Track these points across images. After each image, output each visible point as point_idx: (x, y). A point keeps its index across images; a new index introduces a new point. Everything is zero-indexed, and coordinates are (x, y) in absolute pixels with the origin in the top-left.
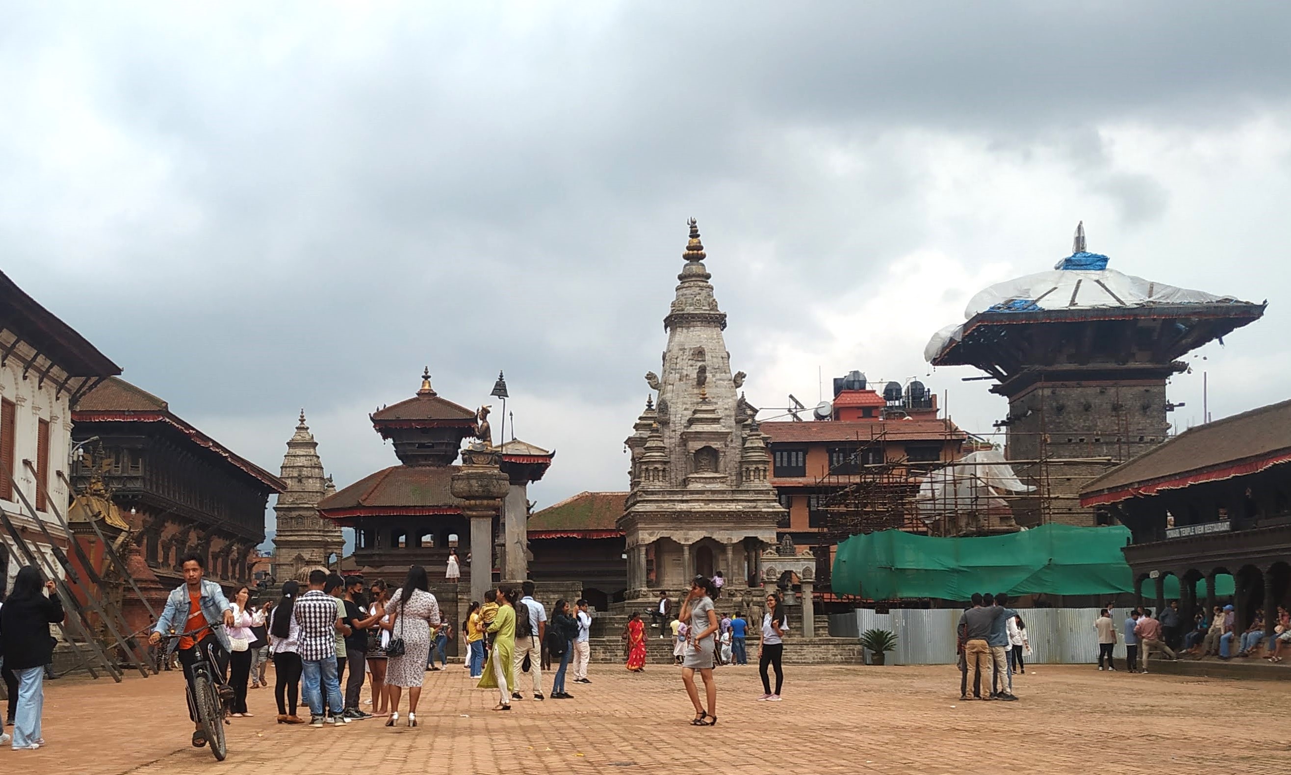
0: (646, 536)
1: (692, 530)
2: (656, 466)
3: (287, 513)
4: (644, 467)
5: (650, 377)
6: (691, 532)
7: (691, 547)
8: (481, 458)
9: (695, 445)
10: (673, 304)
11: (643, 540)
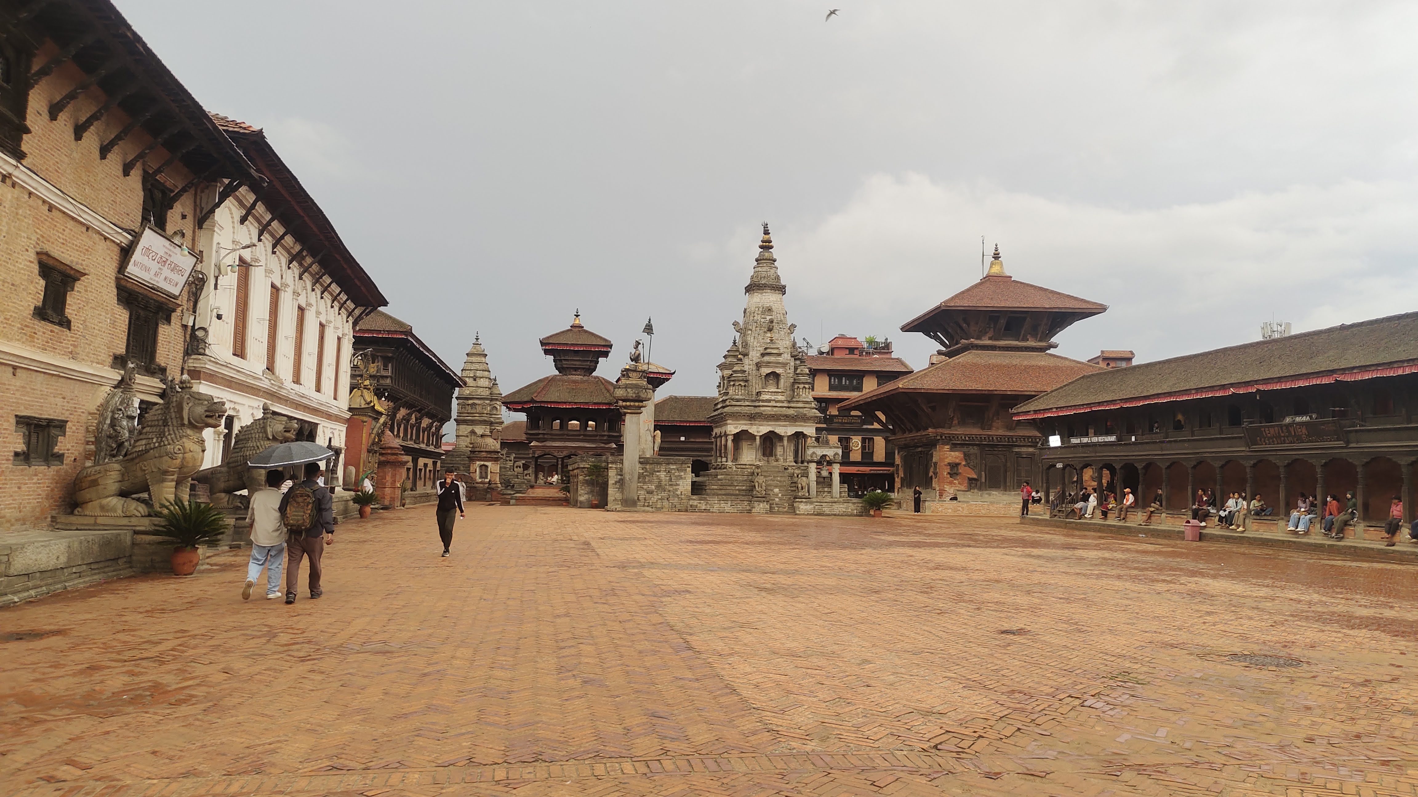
0: (732, 428)
1: (762, 425)
2: (740, 383)
3: (465, 401)
4: (732, 383)
5: (736, 324)
6: (761, 427)
7: (761, 436)
8: (635, 374)
9: (765, 371)
10: (752, 277)
11: (730, 431)
